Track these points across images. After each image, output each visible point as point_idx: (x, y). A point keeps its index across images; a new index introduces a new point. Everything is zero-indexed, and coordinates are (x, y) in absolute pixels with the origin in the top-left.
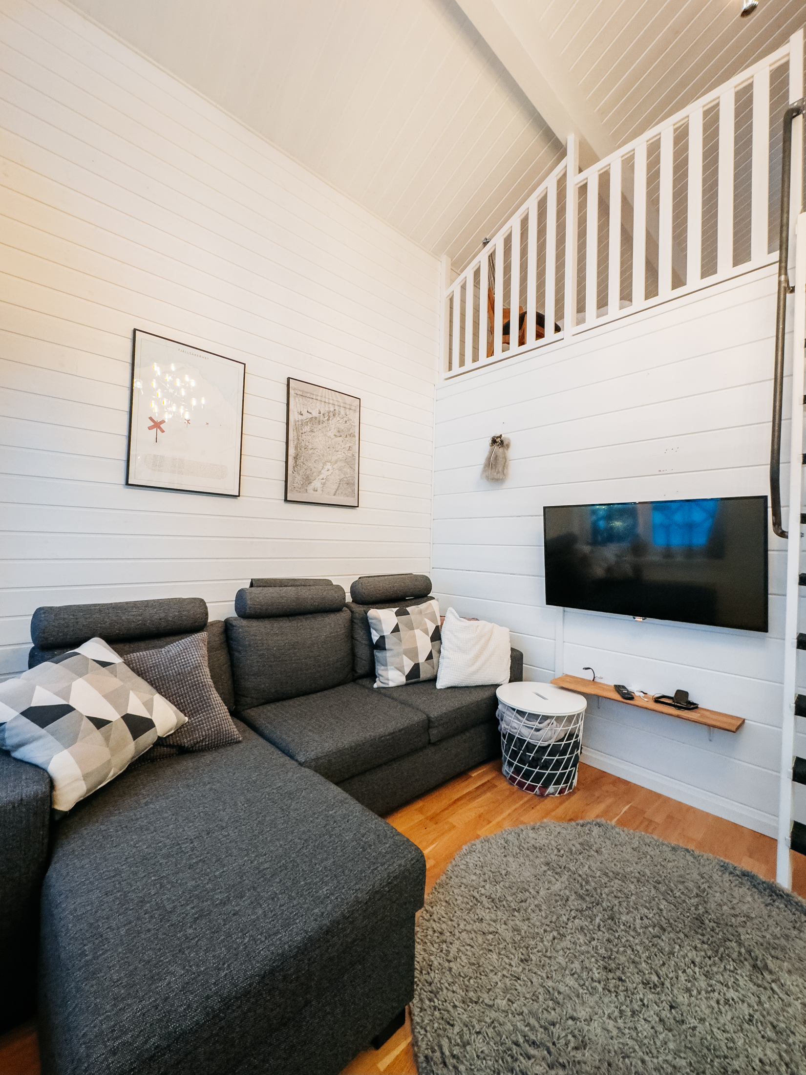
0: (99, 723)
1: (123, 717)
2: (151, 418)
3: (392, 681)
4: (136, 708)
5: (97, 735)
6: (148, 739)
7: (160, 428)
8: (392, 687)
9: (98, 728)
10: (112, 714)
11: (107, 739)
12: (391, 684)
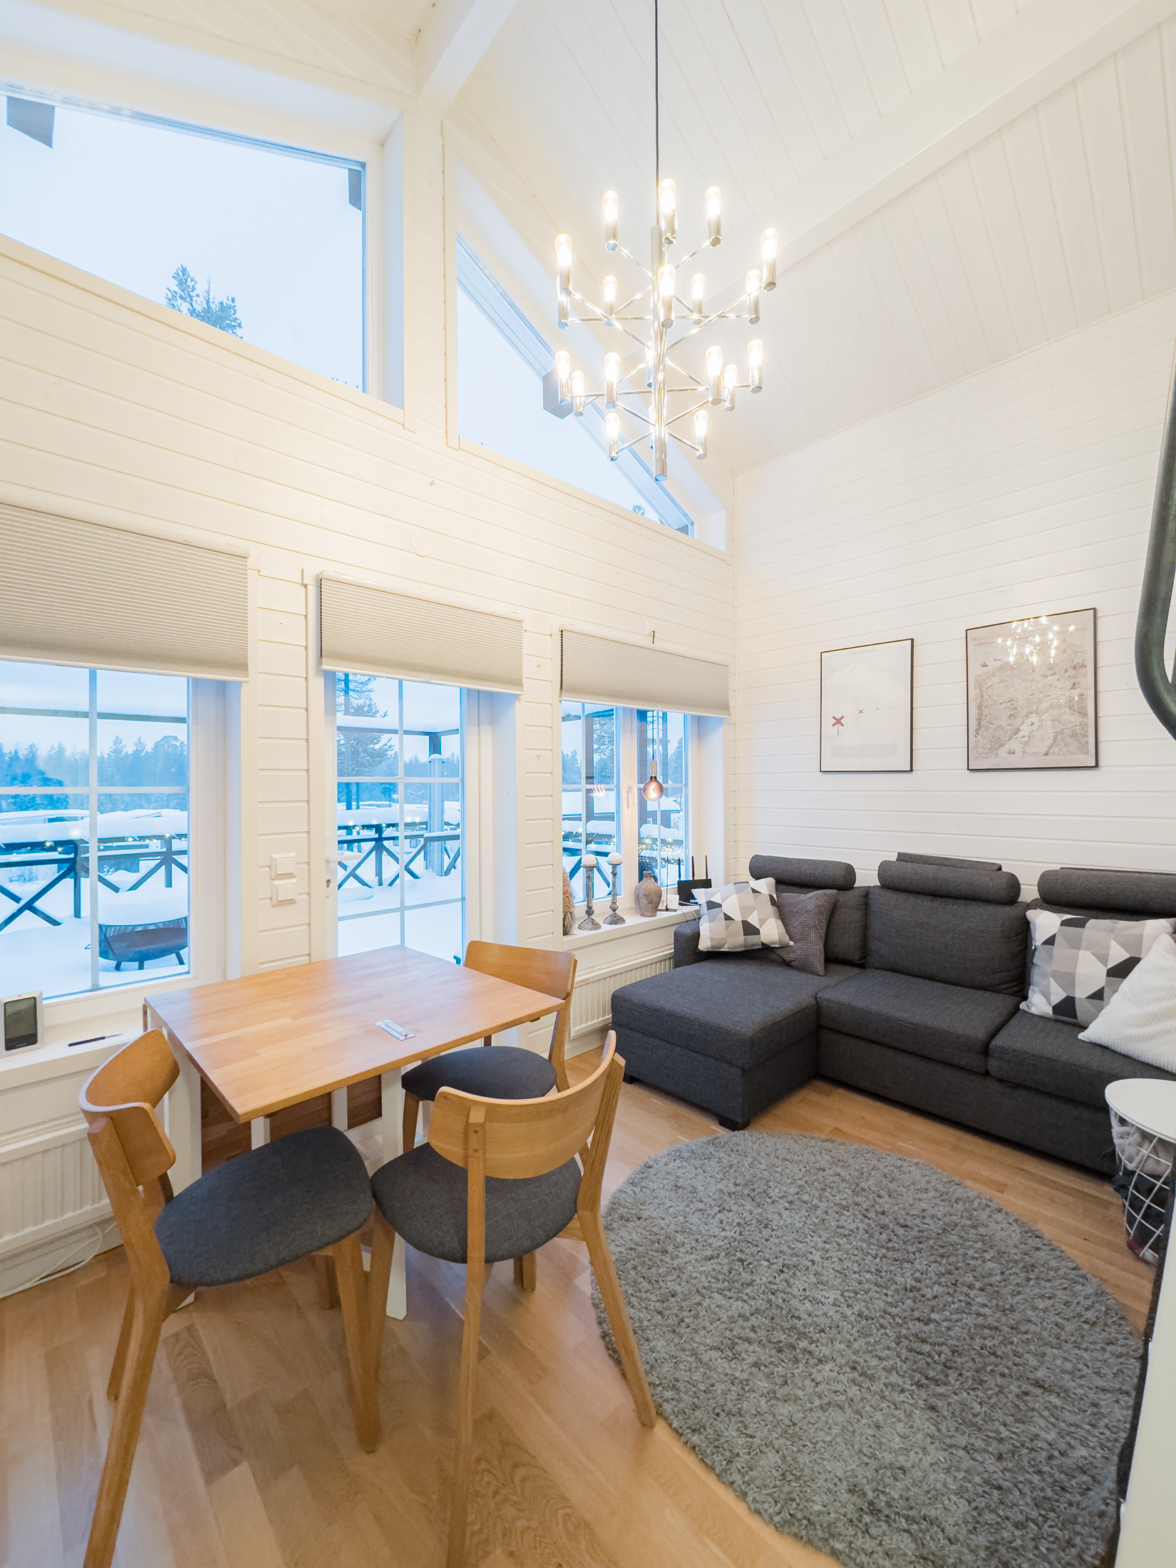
0: (727, 918)
1: (743, 921)
2: (834, 717)
3: (1036, 1008)
4: (753, 920)
5: (723, 922)
6: (753, 939)
7: (841, 723)
8: (1031, 1014)
9: (725, 920)
10: (738, 917)
11: (727, 927)
12: (1034, 1010)
